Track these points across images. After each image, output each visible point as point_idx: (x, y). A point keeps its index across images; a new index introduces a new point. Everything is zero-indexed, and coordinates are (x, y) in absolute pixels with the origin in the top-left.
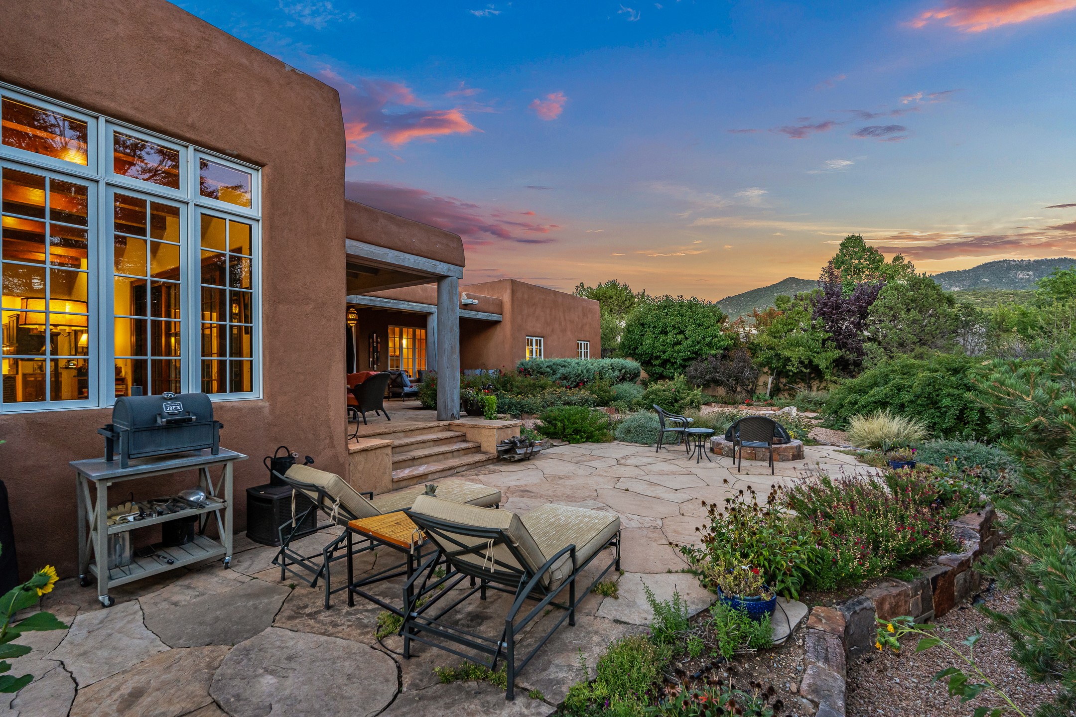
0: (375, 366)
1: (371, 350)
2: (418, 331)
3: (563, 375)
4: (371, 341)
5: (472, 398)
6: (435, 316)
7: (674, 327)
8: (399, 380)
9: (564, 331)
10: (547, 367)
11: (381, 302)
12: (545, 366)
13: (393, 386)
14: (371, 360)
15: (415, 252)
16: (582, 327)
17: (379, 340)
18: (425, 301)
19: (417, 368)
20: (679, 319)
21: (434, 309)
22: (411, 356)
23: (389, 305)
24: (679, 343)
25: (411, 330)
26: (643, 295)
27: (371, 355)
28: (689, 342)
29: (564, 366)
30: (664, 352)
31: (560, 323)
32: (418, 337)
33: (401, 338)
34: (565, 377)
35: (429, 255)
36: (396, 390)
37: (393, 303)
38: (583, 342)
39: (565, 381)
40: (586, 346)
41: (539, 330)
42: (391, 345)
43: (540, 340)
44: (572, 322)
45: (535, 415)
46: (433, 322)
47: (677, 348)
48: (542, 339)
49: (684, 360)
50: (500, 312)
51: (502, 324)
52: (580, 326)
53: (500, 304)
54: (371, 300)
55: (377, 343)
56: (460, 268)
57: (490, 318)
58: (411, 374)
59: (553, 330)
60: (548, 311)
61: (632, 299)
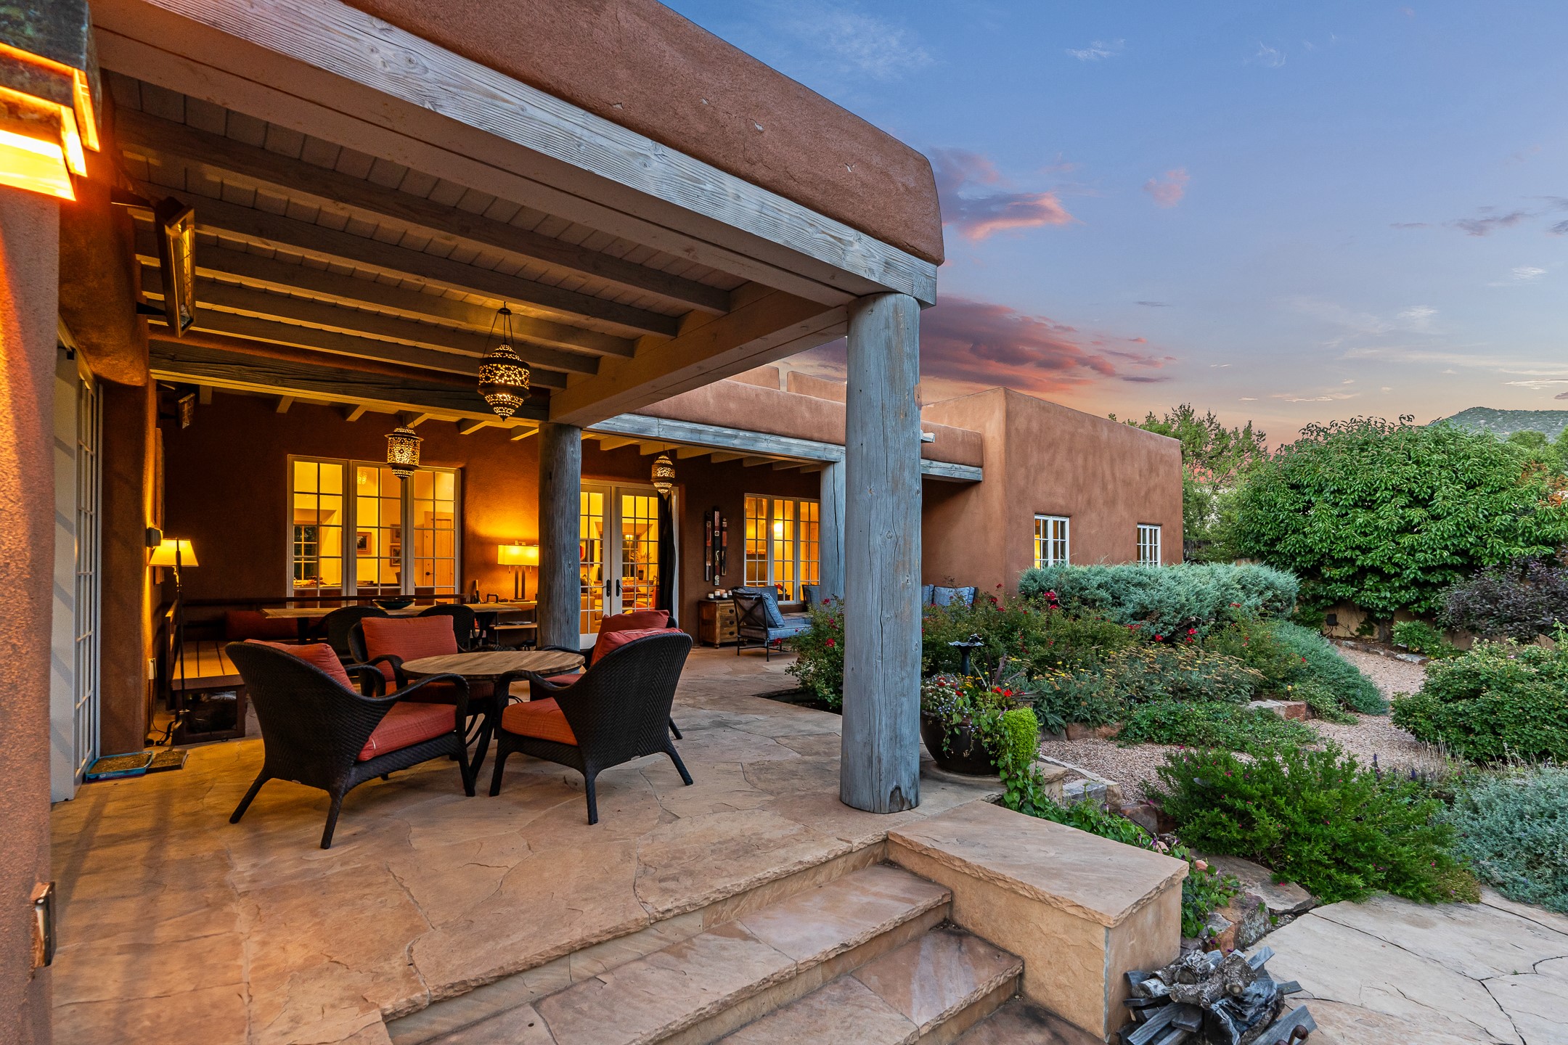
0: (717, 578)
1: (709, 544)
2: (804, 506)
3: (1142, 606)
4: (709, 525)
5: (957, 719)
6: (841, 468)
7: (1397, 490)
8: (759, 612)
9: (1111, 503)
10: (1100, 586)
11: (716, 435)
12: (1095, 584)
13: (750, 625)
14: (709, 564)
15: (761, 173)
16: (1147, 493)
17: (725, 524)
18: (816, 435)
19: (802, 580)
20: (1412, 470)
21: (836, 453)
22: (789, 556)
23: (736, 443)
24: (1408, 528)
25: (789, 504)
26: (1248, 431)
27: (709, 556)
28: (1448, 525)
29: (1140, 585)
30: (1365, 551)
31: (1104, 488)
32: (804, 517)
33: (770, 519)
34: (1143, 613)
35: (818, 197)
36: (754, 633)
37: (744, 438)
38: (1148, 528)
39: (1146, 623)
40: (1153, 534)
41: (1061, 502)
42: (750, 532)
43: (1063, 523)
44: (1127, 483)
45: (1104, 730)
46: (834, 481)
47: (1407, 540)
48: (1067, 521)
49: (1427, 570)
50: (978, 461)
51: (982, 487)
52: (1143, 493)
53: (978, 446)
54: (692, 431)
55: (721, 529)
56: (929, 267)
57: (957, 475)
58: (790, 592)
59: (1089, 502)
60: (1080, 461)
61: (1225, 441)
